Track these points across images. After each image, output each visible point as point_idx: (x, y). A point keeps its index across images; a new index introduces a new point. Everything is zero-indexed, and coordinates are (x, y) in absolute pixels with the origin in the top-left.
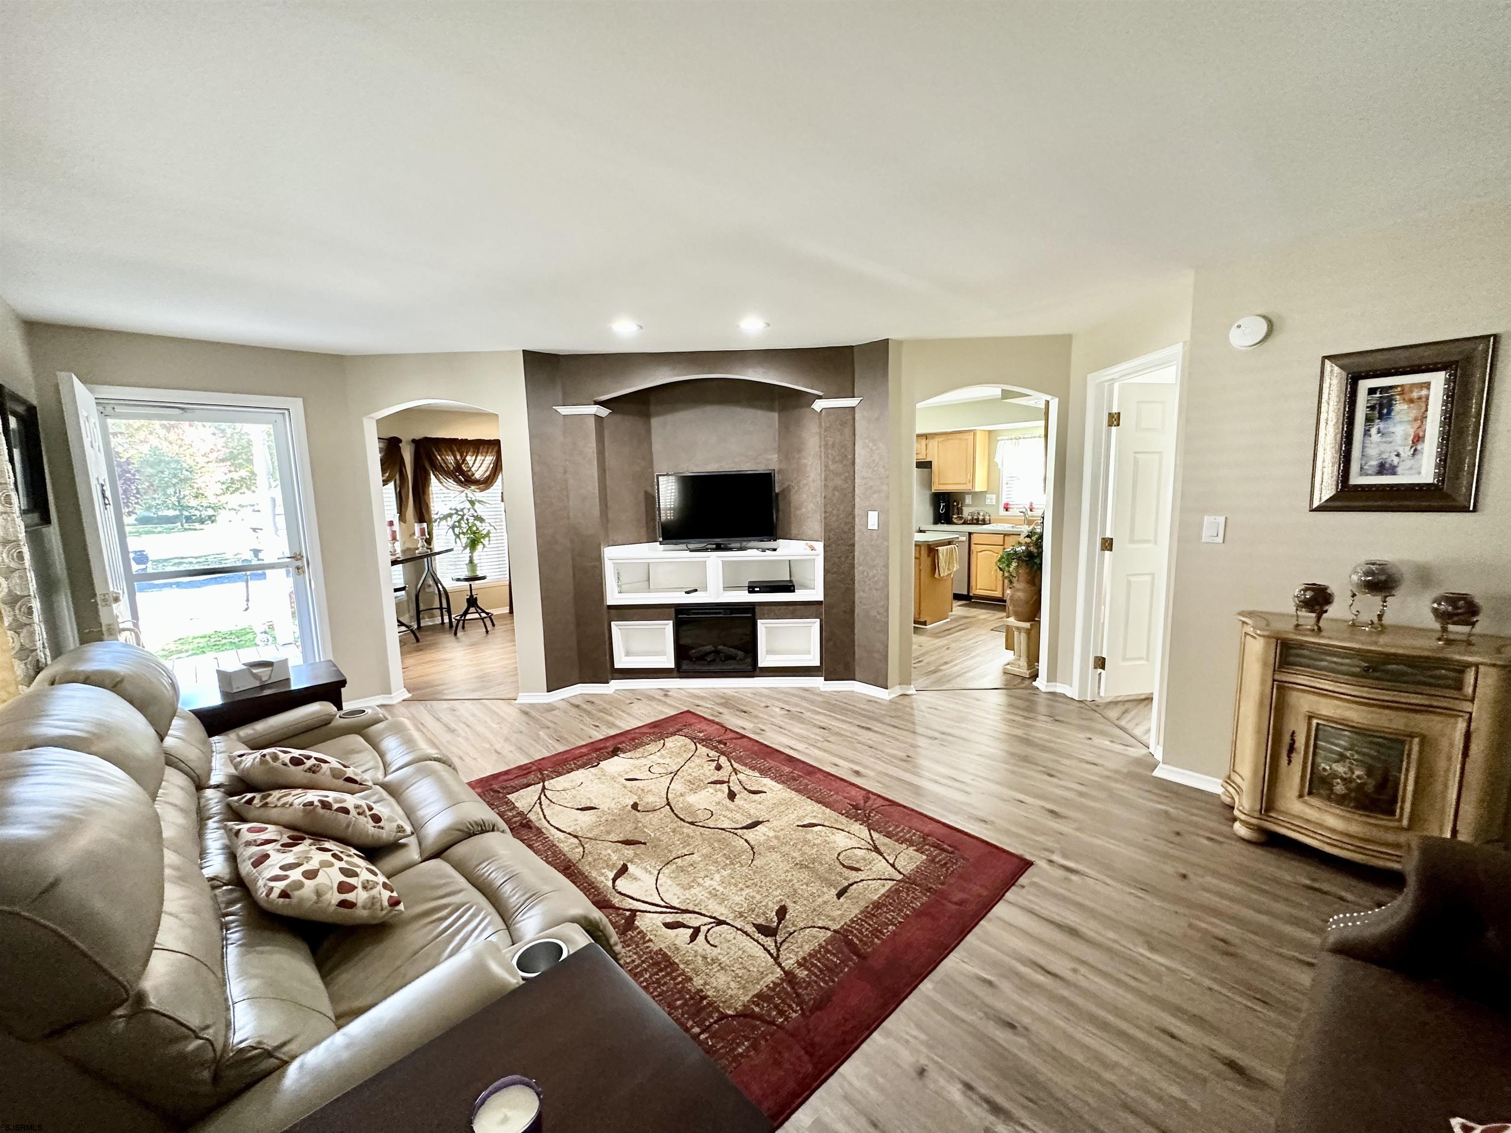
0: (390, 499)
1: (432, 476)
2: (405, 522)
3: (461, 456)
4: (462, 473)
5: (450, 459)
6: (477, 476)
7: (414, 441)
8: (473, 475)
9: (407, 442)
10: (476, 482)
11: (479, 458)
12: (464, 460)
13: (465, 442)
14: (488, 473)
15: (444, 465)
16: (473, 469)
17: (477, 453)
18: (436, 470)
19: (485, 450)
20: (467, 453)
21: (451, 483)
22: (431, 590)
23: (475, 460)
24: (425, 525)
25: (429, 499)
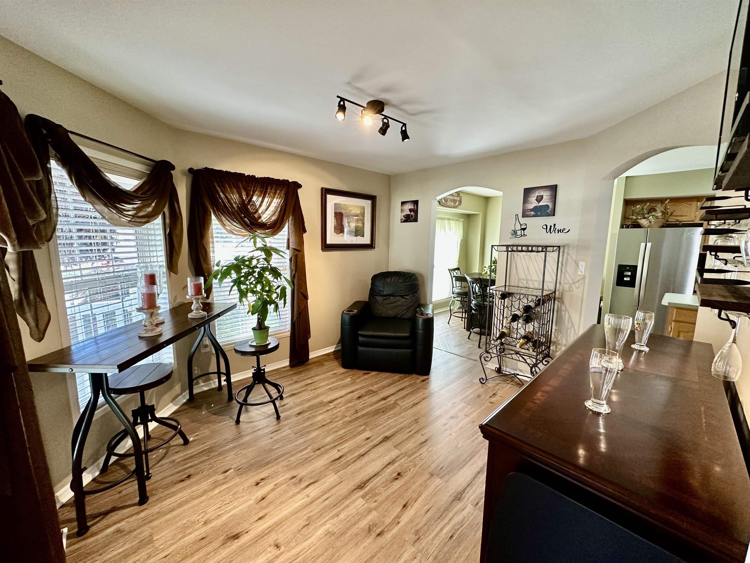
0: (158, 243)
1: (213, 217)
2: (176, 273)
3: (247, 195)
4: (249, 214)
5: (235, 197)
6: (265, 218)
7: (191, 170)
8: (260, 217)
9: (183, 173)
10: (263, 226)
11: (266, 200)
12: (250, 200)
13: (252, 178)
14: (274, 218)
15: (228, 205)
16: (260, 211)
17: (264, 194)
18: (218, 210)
19: (273, 191)
20: (254, 193)
21: (235, 226)
22: (208, 350)
23: (262, 202)
24: (202, 280)
25: (208, 243)
